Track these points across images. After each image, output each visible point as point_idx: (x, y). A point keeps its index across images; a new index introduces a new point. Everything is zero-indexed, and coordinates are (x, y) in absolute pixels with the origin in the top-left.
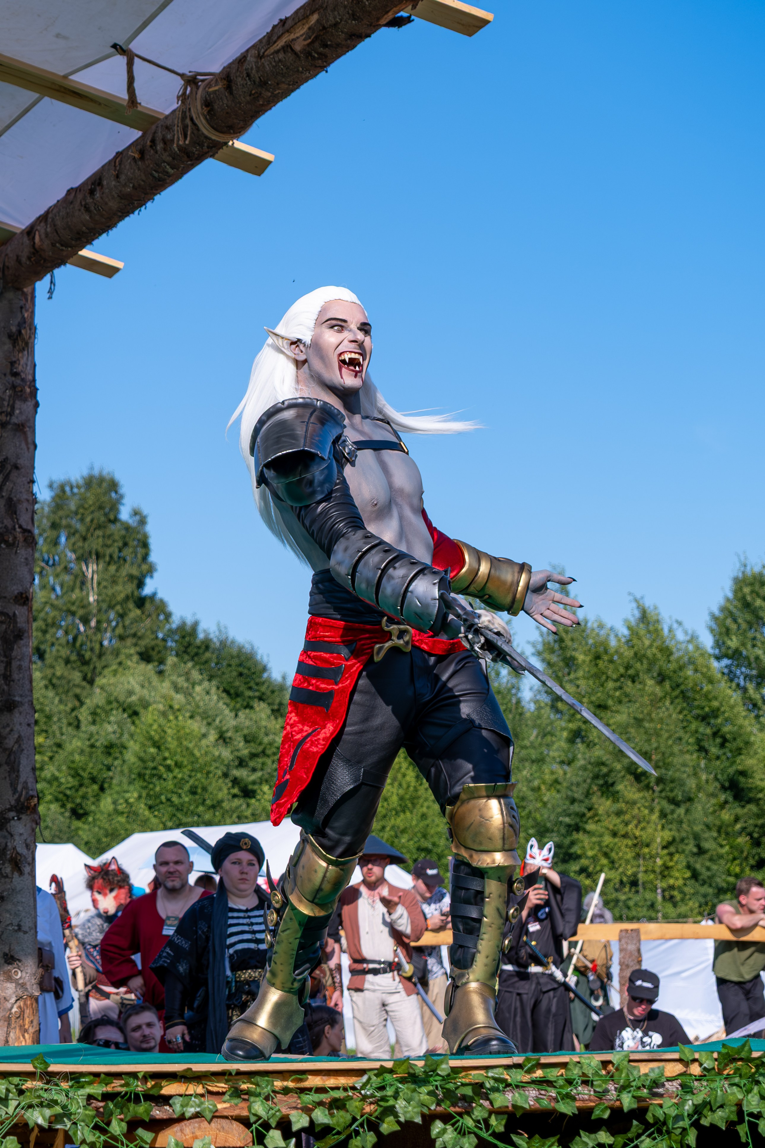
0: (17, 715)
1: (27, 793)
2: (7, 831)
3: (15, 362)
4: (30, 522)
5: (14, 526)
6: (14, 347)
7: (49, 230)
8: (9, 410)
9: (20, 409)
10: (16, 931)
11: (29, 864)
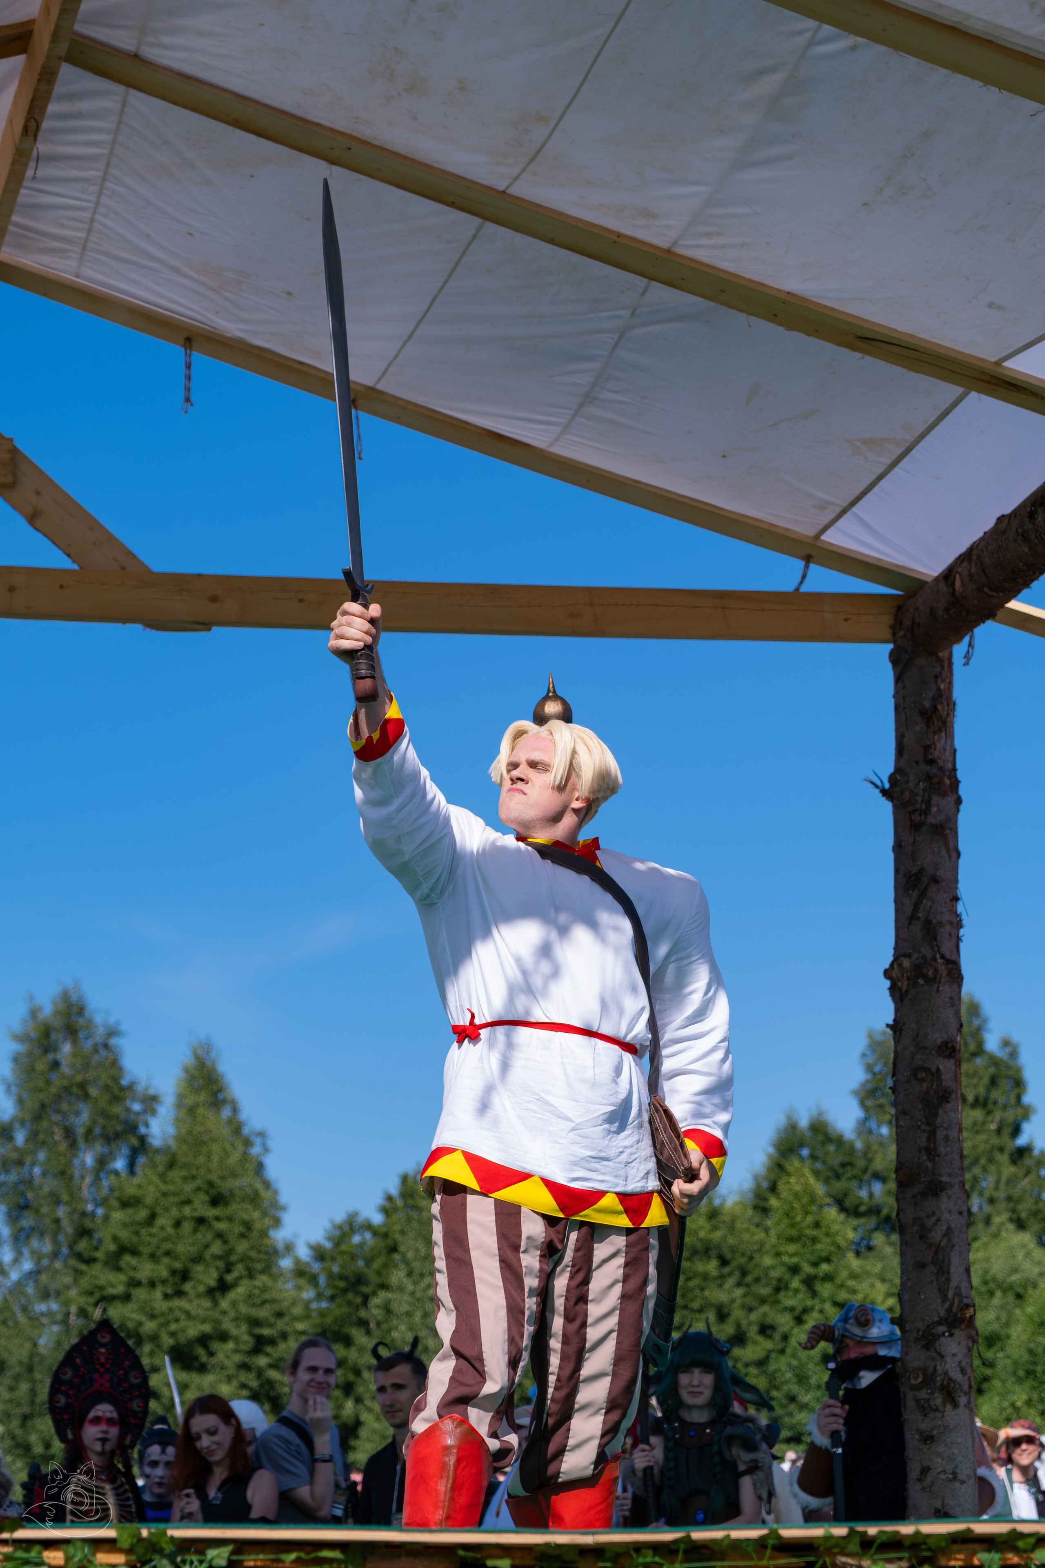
0: (945, 1200)
1: (960, 1301)
2: (936, 1351)
3: (930, 746)
4: (955, 952)
5: (935, 956)
6: (928, 726)
7: (973, 570)
8: (924, 807)
9: (938, 806)
10: (951, 1481)
11: (965, 1393)
